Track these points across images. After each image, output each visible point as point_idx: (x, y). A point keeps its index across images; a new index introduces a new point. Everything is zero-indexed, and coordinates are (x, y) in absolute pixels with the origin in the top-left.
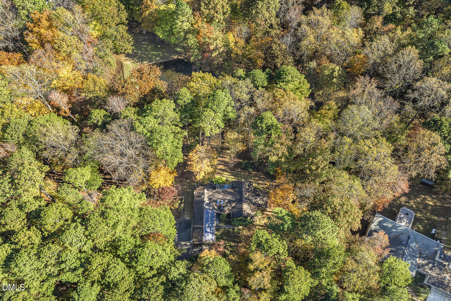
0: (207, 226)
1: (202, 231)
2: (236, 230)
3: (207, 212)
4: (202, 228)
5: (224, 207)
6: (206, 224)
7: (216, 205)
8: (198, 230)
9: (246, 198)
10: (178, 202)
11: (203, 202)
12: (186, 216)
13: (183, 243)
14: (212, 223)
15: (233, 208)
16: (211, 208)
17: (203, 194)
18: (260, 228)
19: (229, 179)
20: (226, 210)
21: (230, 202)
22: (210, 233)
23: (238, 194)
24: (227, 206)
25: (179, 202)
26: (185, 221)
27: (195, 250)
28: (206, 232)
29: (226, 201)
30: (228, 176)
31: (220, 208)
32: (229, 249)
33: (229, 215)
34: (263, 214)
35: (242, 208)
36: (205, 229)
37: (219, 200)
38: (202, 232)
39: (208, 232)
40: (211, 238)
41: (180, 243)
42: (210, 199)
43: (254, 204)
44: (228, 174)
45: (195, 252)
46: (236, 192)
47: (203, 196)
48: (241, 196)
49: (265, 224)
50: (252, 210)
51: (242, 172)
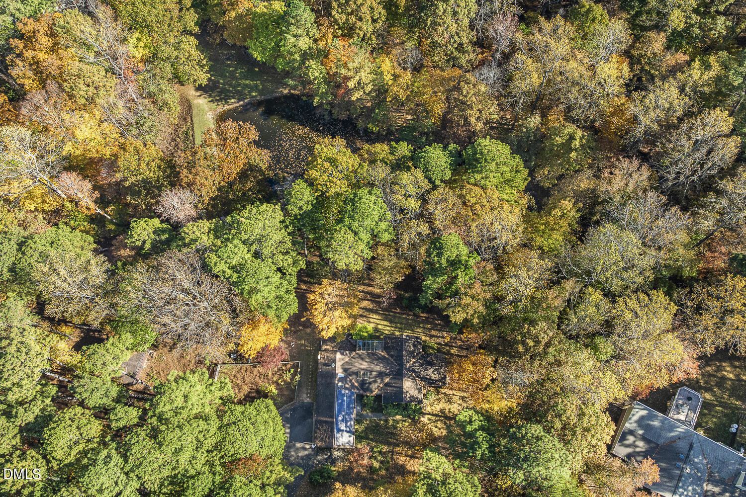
0: (340, 418)
1: (332, 429)
2: (391, 422)
3: (340, 393)
4: (332, 423)
5: (370, 383)
6: (338, 416)
7: (357, 381)
8: (325, 426)
9: (408, 370)
10: (289, 371)
11: (333, 375)
12: (305, 395)
13: (299, 445)
14: (349, 414)
15: (387, 385)
16: (347, 386)
17: (334, 361)
18: (433, 418)
19: (380, 327)
20: (373, 389)
21: (381, 375)
22: (346, 431)
23: (395, 360)
24: (375, 381)
25: (292, 370)
26: (303, 405)
27: (319, 458)
28: (339, 430)
29: (374, 373)
30: (378, 322)
31: (364, 386)
32: (379, 458)
33: (378, 397)
34: (438, 393)
35: (402, 388)
36: (338, 425)
37: (362, 372)
38: (332, 432)
39: (343, 431)
40: (347, 441)
41: (294, 445)
42: (345, 370)
43: (423, 379)
44: (377, 317)
45: (320, 462)
46: (392, 356)
47: (333, 365)
48: (401, 365)
49: (442, 411)
50: (420, 390)
51: (404, 314)
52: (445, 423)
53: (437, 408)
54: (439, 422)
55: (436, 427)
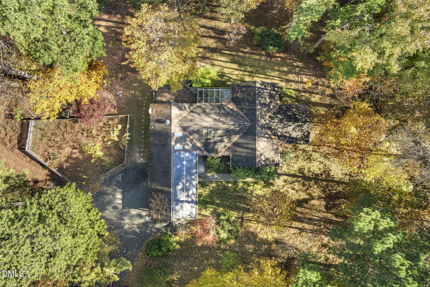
0: (179, 187)
1: (170, 200)
2: (241, 185)
3: (179, 157)
4: (169, 193)
5: (215, 143)
6: (176, 185)
7: (199, 140)
8: (162, 196)
10: (117, 128)
11: (168, 135)
12: (137, 155)
13: (134, 212)
15: (235, 144)
16: (187, 147)
17: (169, 117)
19: (226, 70)
20: (220, 150)
21: (228, 133)
22: (187, 202)
23: (246, 114)
25: (120, 127)
26: (136, 166)
28: (178, 201)
29: (220, 132)
30: (223, 64)
32: (227, 227)
33: (225, 159)
34: (296, 149)
35: (255, 150)
37: (205, 131)
42: (184, 129)
43: (282, 137)
44: (222, 59)
46: (242, 109)
47: (168, 122)
48: (254, 121)
49: (301, 170)
50: (276, 151)
51: (254, 54)
53: (295, 168)
54: (296, 184)
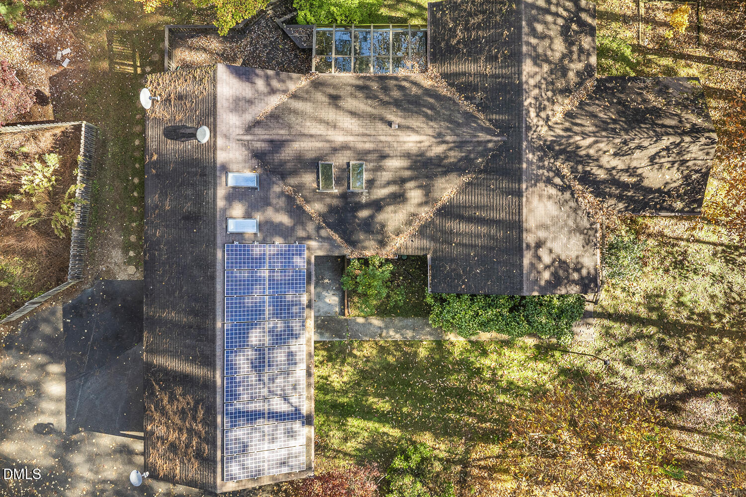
1: (211, 411)
4: (208, 386)
5: (377, 205)
8: (184, 402)
9: (548, 149)
12: (117, 255)
13: (103, 441)
15: (448, 211)
17: (209, 117)
18: (619, 329)
22: (275, 415)
23: (483, 107)
24: (399, 198)
28: (243, 413)
31: (350, 217)
35: (516, 226)
36: (233, 391)
38: (210, 420)
39: (256, 415)
40: (279, 454)
42: (262, 153)
43: (609, 188)
46: (466, 89)
47: (204, 134)
50: (587, 235)
52: (663, 349)
54: (639, 345)
55: (629, 362)
